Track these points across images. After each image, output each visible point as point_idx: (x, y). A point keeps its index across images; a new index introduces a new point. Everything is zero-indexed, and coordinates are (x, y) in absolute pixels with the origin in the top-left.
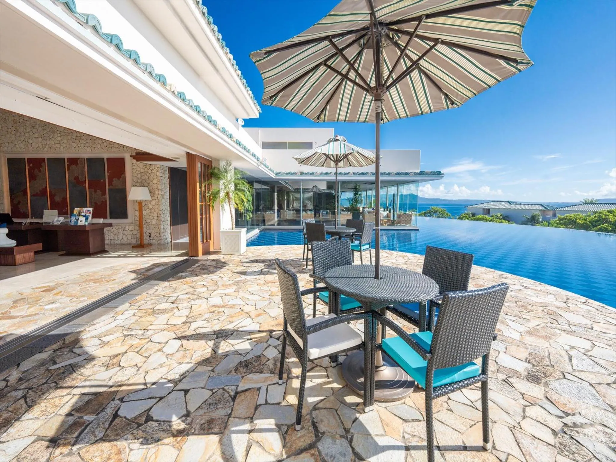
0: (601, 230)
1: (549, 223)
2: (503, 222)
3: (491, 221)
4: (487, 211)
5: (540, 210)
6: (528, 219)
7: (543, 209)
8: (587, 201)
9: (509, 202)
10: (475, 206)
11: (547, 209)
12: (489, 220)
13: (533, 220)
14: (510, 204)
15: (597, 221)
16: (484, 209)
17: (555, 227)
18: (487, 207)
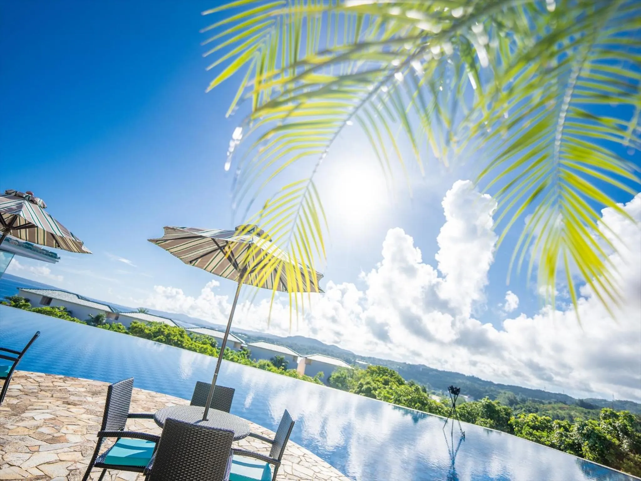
0: (158, 341)
1: (111, 326)
2: (74, 321)
3: (60, 317)
4: (48, 301)
5: (106, 312)
6: (92, 318)
7: (110, 310)
8: (142, 310)
9: (78, 296)
10: (33, 291)
11: (113, 311)
12: (59, 315)
13: (96, 321)
14: (79, 298)
15: (157, 332)
16: (44, 297)
17: (115, 331)
18: (49, 296)
